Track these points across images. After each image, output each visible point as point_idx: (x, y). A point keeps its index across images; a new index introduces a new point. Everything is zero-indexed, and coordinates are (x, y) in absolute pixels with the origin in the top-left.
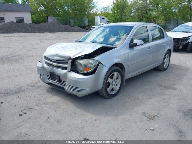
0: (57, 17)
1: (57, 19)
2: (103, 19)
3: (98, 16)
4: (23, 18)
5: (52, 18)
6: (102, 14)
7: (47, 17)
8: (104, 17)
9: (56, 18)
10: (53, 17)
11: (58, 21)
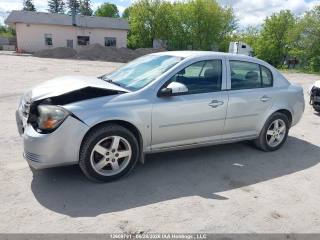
0: (167, 39)
1: (167, 44)
2: (244, 47)
3: (235, 43)
4: (115, 40)
5: (159, 42)
6: (243, 40)
7: (152, 39)
8: (244, 44)
9: (166, 41)
10: (161, 41)
11: (168, 46)
